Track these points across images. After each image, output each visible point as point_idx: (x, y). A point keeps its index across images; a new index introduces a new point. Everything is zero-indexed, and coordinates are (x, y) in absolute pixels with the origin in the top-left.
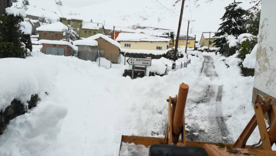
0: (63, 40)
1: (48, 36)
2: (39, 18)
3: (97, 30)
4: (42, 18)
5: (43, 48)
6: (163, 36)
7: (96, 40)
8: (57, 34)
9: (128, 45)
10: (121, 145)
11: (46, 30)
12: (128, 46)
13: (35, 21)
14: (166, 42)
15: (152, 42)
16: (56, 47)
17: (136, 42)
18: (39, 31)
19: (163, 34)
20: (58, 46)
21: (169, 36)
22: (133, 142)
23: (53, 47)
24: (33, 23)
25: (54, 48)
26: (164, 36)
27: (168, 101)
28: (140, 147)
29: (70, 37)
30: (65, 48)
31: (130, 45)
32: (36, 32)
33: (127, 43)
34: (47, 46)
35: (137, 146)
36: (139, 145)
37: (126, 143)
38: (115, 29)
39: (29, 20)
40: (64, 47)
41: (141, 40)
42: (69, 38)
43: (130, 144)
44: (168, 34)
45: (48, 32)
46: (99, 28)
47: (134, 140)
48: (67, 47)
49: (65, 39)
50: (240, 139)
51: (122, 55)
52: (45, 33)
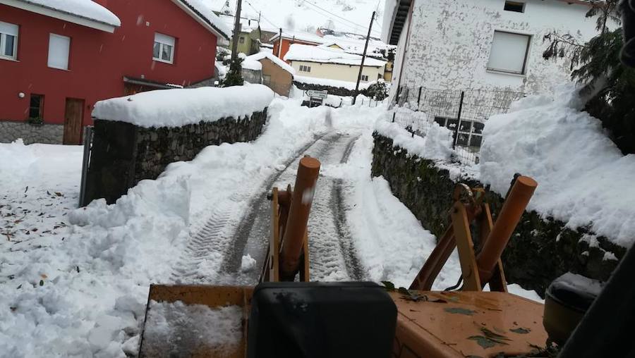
3: (248, 33)
6: (374, 55)
7: (259, 60)
9: (305, 67)
10: (148, 309)
12: (305, 70)
14: (378, 67)
15: (351, 65)
17: (321, 63)
19: (375, 52)
21: (384, 57)
22: (179, 300)
26: (377, 55)
27: (270, 197)
28: (196, 310)
31: (309, 68)
33: (304, 64)
36: (196, 306)
37: (163, 301)
38: (283, 35)
41: (330, 61)
43: (172, 305)
44: (383, 52)
46: (251, 30)
47: (182, 294)
51: (295, 87)
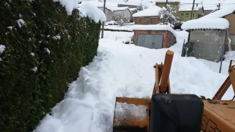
0: (160, 24)
1: (143, 21)
2: (137, 7)
3: (196, 11)
4: (139, 6)
5: (134, 36)
7: (224, 17)
8: (152, 19)
10: (116, 104)
11: (141, 16)
13: (133, 9)
16: (152, 34)
18: (135, 17)
20: (154, 32)
22: (125, 102)
23: (147, 34)
24: (132, 11)
25: (148, 36)
27: (155, 67)
28: (131, 106)
29: (169, 20)
30: (163, 35)
32: (133, 20)
34: (139, 34)
35: (129, 105)
36: (131, 104)
37: (120, 102)
39: (128, 9)
40: (162, 33)
42: (167, 21)
43: (123, 104)
45: (143, 18)
46: (199, 9)
47: (126, 100)
48: (167, 33)
49: (162, 23)
50: (215, 97)
52: (140, 19)
